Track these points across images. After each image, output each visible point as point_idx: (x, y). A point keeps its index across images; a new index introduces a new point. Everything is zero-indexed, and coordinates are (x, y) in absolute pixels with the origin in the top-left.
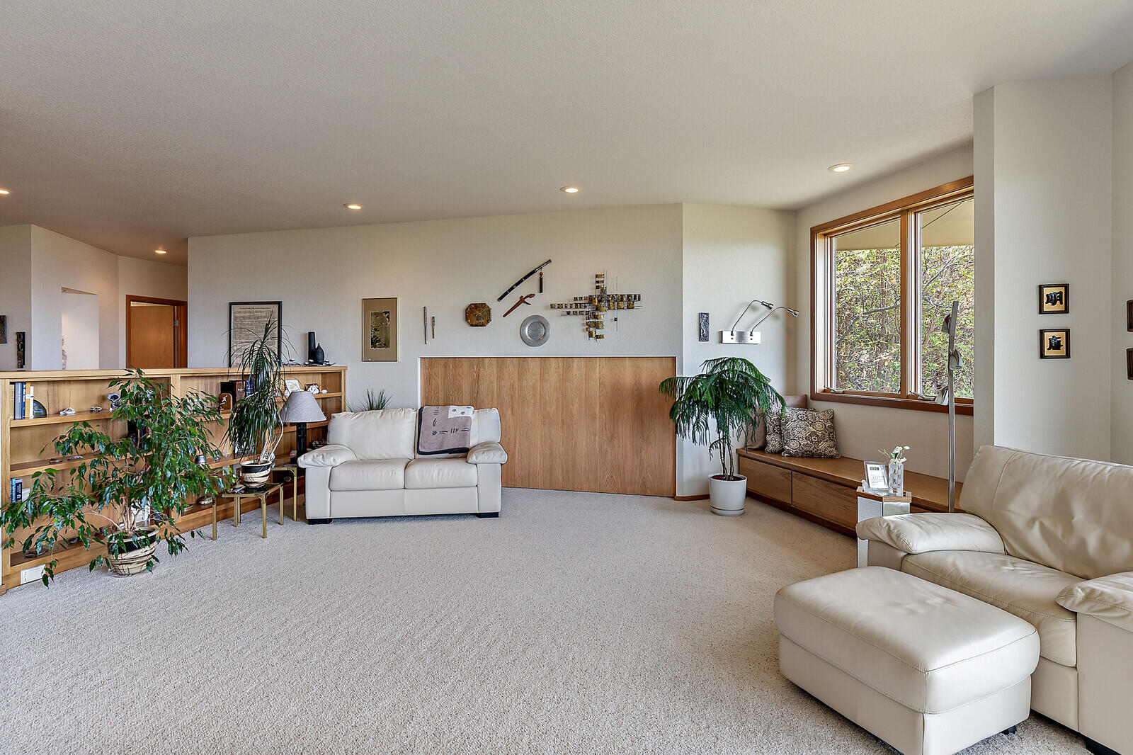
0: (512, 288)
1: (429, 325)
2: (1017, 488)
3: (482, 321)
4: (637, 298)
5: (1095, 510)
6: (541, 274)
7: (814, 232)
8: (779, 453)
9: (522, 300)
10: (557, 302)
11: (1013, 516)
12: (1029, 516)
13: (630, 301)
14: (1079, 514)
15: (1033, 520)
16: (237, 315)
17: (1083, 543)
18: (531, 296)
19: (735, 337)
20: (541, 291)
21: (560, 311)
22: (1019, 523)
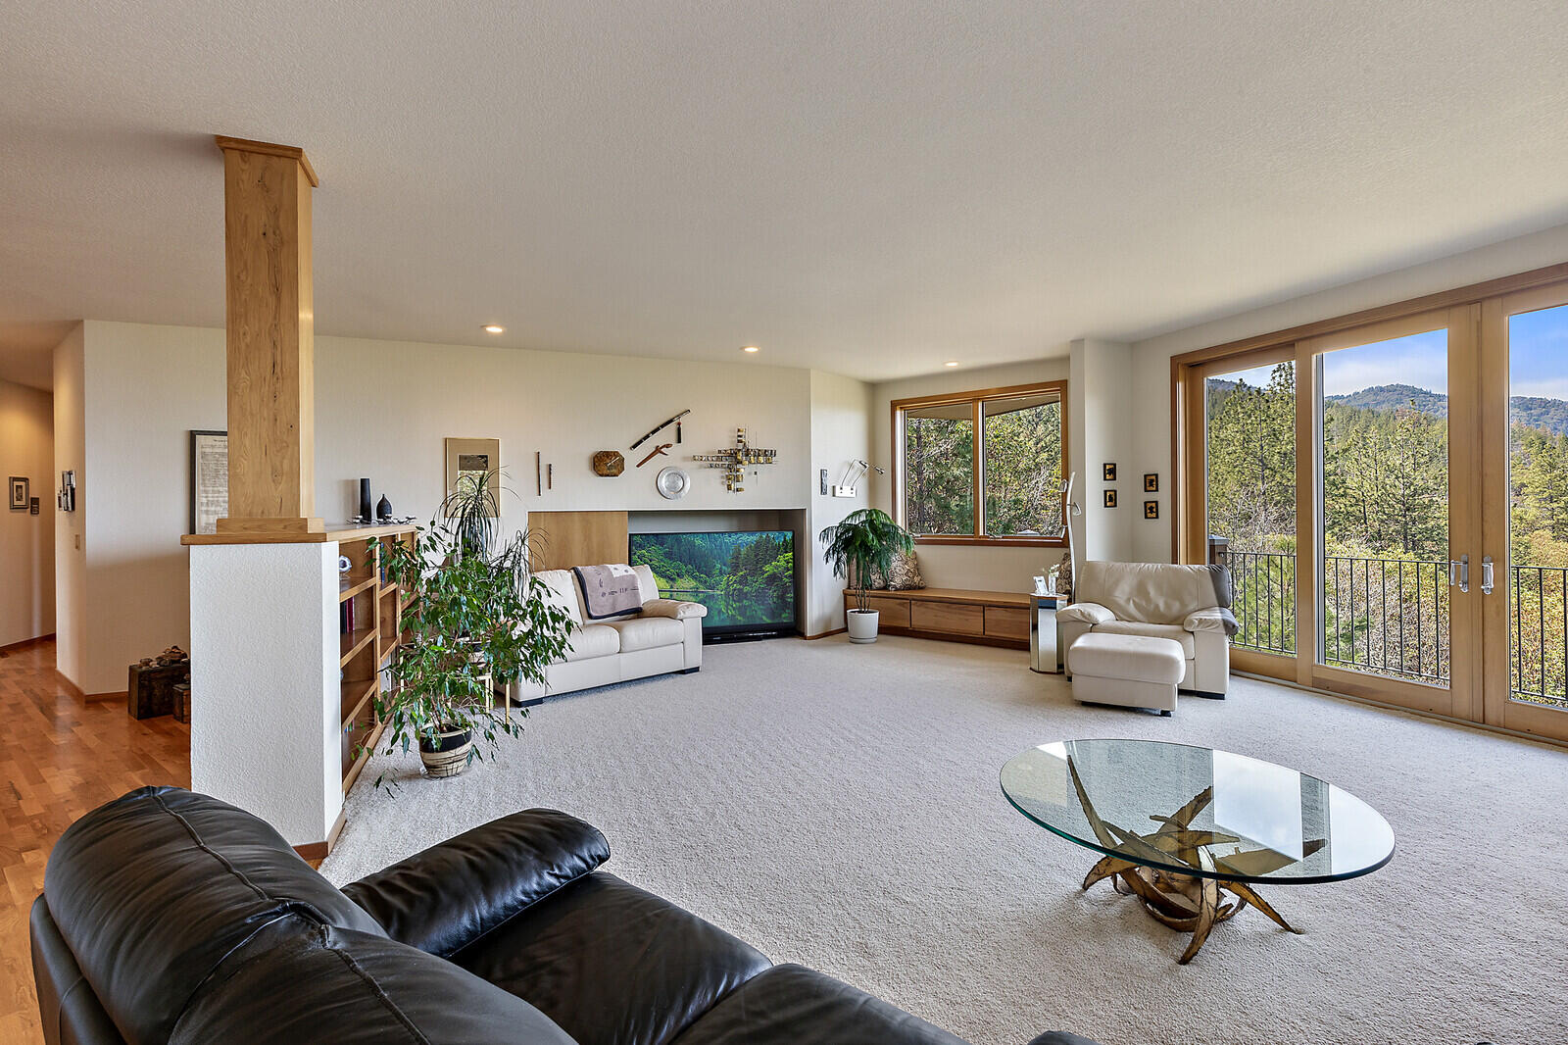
0: (647, 437)
1: (544, 475)
2: (1117, 583)
3: (614, 471)
4: (773, 453)
5: (1159, 588)
6: (679, 424)
7: (894, 405)
8: (885, 588)
9: (658, 450)
10: (698, 453)
11: (1117, 599)
12: (1125, 597)
13: (768, 455)
14: (1152, 592)
15: (1128, 600)
16: (208, 450)
17: (1157, 606)
18: (668, 446)
19: (854, 491)
20: (679, 441)
21: (699, 463)
22: (1122, 601)
